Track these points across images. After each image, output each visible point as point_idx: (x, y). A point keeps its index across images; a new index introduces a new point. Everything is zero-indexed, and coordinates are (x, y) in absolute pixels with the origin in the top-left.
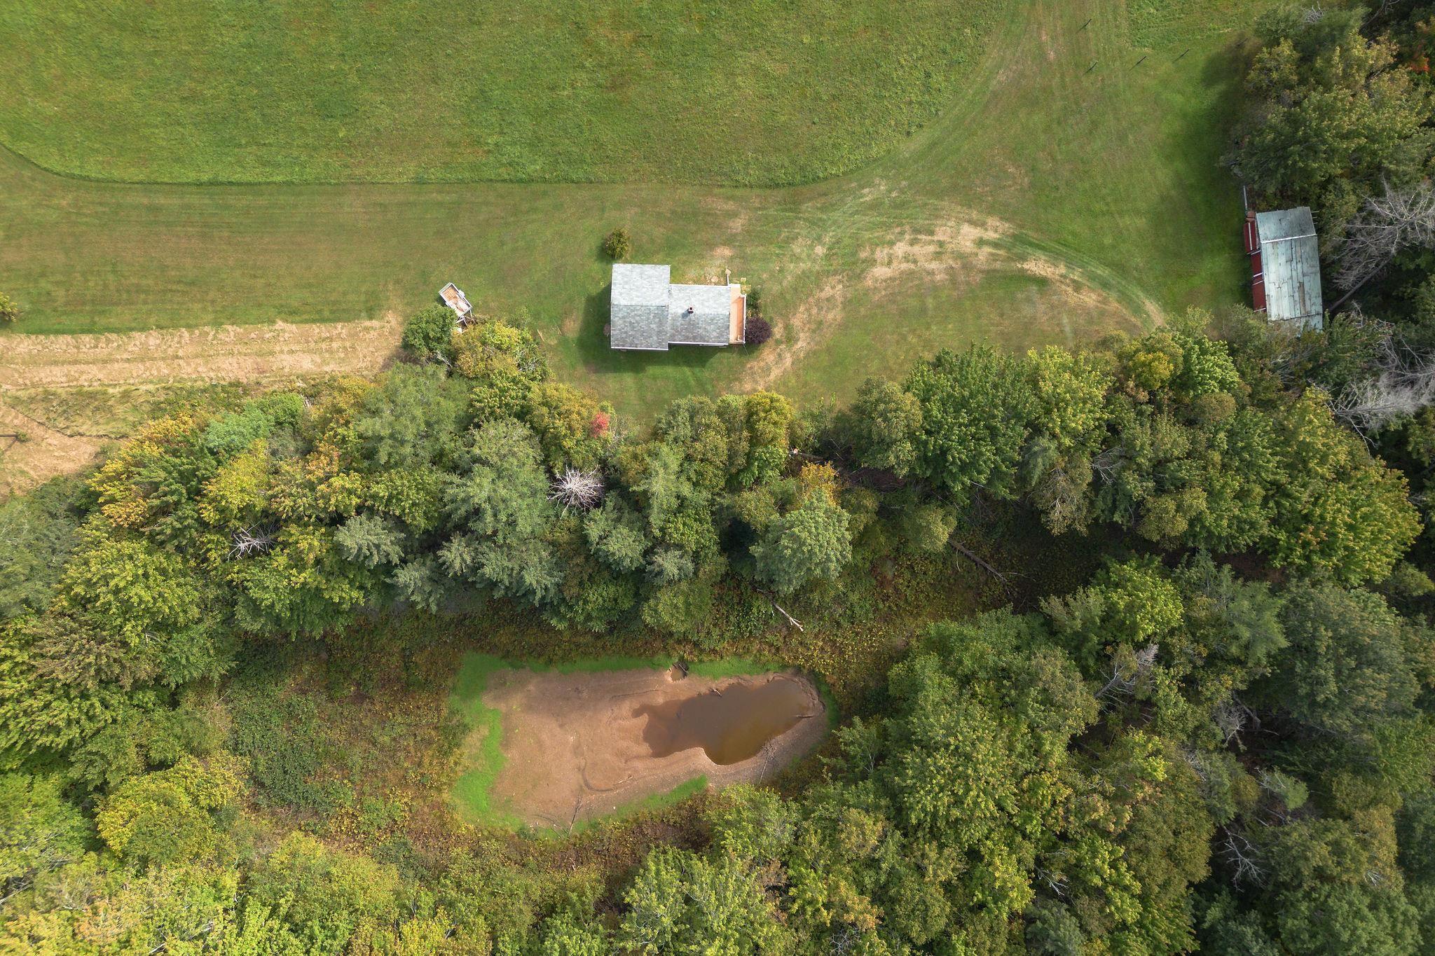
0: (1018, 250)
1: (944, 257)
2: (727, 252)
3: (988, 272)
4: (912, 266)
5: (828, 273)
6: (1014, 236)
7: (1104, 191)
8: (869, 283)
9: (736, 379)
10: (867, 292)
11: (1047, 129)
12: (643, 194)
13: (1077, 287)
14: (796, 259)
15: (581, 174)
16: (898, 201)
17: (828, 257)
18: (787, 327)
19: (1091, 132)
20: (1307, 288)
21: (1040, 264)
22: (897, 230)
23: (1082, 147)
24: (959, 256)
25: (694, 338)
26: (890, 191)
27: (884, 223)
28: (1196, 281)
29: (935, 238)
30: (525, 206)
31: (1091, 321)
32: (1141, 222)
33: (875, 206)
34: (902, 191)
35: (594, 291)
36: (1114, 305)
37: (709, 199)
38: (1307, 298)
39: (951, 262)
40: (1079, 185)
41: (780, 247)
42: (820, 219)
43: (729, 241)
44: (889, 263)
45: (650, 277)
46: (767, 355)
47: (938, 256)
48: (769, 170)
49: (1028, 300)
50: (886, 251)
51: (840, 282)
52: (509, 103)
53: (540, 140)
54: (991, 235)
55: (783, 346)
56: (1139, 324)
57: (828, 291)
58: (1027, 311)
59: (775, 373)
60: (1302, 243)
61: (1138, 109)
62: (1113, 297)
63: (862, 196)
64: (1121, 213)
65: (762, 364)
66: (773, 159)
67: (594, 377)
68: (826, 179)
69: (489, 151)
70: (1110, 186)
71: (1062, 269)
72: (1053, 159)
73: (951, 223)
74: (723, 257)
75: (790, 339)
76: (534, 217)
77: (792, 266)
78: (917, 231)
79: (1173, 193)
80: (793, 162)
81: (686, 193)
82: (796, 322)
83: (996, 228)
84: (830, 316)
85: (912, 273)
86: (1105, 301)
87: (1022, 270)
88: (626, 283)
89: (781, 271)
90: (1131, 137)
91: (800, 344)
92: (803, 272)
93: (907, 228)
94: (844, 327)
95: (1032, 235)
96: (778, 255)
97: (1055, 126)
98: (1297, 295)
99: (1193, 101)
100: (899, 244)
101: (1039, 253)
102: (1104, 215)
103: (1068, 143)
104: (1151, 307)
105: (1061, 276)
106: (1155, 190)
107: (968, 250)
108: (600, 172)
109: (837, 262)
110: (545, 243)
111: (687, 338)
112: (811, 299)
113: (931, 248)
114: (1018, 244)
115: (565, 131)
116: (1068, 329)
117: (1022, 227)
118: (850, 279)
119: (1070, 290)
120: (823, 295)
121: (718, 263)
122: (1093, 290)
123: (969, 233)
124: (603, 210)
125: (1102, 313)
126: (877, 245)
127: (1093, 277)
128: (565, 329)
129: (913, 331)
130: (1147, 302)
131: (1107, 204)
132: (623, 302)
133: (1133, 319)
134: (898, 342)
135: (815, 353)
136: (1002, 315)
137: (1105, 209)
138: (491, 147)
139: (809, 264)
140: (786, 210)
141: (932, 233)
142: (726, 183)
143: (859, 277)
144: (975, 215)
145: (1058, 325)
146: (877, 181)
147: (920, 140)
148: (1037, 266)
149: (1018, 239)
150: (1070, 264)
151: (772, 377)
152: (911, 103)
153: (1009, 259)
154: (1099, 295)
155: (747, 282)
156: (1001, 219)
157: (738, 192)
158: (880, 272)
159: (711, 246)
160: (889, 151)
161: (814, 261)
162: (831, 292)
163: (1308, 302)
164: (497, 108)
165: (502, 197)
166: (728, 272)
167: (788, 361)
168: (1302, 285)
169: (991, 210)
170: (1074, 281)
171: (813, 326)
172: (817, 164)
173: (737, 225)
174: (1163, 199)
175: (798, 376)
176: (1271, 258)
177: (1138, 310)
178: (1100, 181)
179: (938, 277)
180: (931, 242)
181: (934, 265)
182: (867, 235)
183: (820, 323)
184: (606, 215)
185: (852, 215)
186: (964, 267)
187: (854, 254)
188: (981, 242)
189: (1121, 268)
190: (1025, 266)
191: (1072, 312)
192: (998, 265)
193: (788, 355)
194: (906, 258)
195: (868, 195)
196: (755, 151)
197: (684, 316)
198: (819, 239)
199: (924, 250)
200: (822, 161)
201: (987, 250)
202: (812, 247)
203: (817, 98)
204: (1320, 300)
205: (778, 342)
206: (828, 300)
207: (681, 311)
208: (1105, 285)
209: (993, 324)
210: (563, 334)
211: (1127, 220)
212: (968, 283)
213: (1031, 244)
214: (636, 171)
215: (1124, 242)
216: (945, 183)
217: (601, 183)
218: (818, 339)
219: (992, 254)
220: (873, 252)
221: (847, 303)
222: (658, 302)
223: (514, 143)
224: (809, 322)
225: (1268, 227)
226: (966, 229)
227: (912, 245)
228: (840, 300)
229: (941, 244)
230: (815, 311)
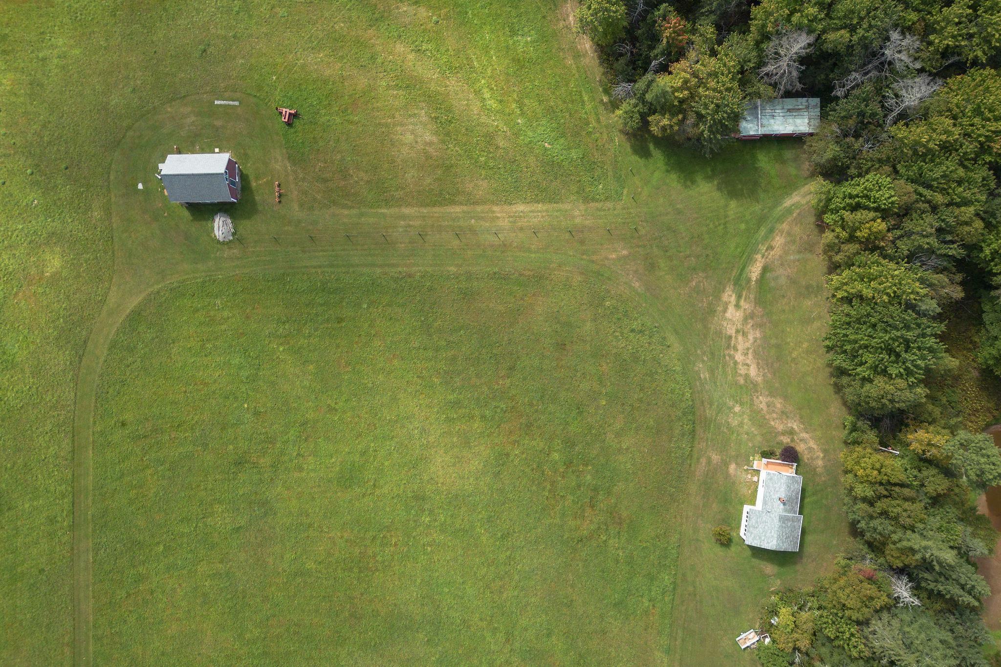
0: (743, 283)
1: (746, 330)
2: (732, 467)
3: (756, 303)
4: (751, 351)
5: (752, 404)
6: (735, 285)
7: (711, 226)
8: (759, 379)
9: (815, 469)
10: (765, 381)
11: (670, 258)
12: (690, 514)
13: (771, 248)
14: (741, 424)
15: (674, 551)
16: (710, 356)
17: (742, 404)
18: (783, 433)
19: (674, 231)
20: (791, 107)
21: (754, 269)
22: (727, 358)
23: (683, 238)
24: (745, 319)
25: (797, 498)
26: (703, 361)
27: (723, 367)
28: (773, 172)
29: (734, 335)
30: (691, 589)
31: (794, 242)
32: (733, 204)
33: (712, 371)
34: (704, 353)
35: (749, 553)
36: (785, 226)
37: (697, 473)
38: (797, 107)
39: (749, 326)
40: (706, 241)
41: (733, 433)
42: (718, 406)
43: (726, 465)
44: (748, 365)
45: (757, 522)
46: (801, 448)
47: (745, 334)
48: (683, 435)
49: (776, 279)
50: (740, 367)
51: (757, 398)
52: (624, 590)
53: (649, 574)
54: (733, 299)
55: (795, 437)
56: (798, 211)
57: (763, 406)
58: (783, 281)
59: (812, 444)
60: (763, 109)
61: (661, 200)
62: (780, 226)
63: (705, 379)
64: (726, 216)
65: (806, 452)
66: (677, 431)
67: (805, 560)
68: (693, 400)
69: (654, 606)
70: (708, 221)
71: (759, 257)
72: (688, 256)
73: (725, 324)
74: (736, 469)
75: (791, 432)
76: (698, 583)
77: (745, 427)
78: (729, 347)
79: (715, 182)
80: (679, 419)
81: (693, 488)
82: (780, 427)
83: (729, 296)
84: (779, 406)
85: (754, 351)
86: (782, 232)
87: (756, 281)
88: (760, 538)
89: (747, 434)
90: (678, 206)
91: (795, 427)
92: (750, 420)
93: (727, 352)
94: (786, 398)
95: (735, 273)
96: (738, 435)
97: (668, 254)
98: (794, 114)
99: (658, 165)
100: (736, 358)
101: (747, 270)
102: (726, 227)
103: (679, 246)
104: (788, 202)
105: (763, 257)
106: (714, 194)
107: (742, 314)
108: (674, 538)
109: (746, 398)
110: (715, 579)
111: (797, 503)
112: (767, 417)
113: (740, 338)
114: (741, 283)
115: (645, 557)
116: (797, 257)
117: (729, 279)
118: (757, 392)
119: (772, 253)
120: (765, 409)
121: (739, 473)
122: (773, 239)
123: (732, 313)
124: (697, 540)
125: (789, 234)
126: (737, 372)
127: (766, 238)
128: (771, 574)
129: (791, 353)
130: (785, 205)
131: (720, 225)
132: (774, 542)
133: (795, 215)
134: (796, 364)
135: (801, 418)
136: (784, 296)
137: (722, 227)
138: (651, 604)
139: (745, 416)
140: (710, 427)
141: (730, 337)
142: (689, 462)
143: (755, 385)
144: (720, 309)
145: (794, 262)
146: (697, 369)
147: (672, 339)
148: (755, 271)
149: (737, 282)
150: (756, 251)
151: (815, 447)
152: (649, 343)
153: (749, 289)
154: (777, 235)
155: (753, 456)
156: (723, 292)
157: (695, 456)
158: (753, 371)
159: (727, 476)
160: (679, 360)
161: (743, 413)
162: (764, 403)
163: (800, 107)
164: (626, 597)
165: (683, 601)
166: (746, 467)
167: (804, 435)
168: (789, 110)
169: (718, 298)
170: (767, 250)
171: (784, 417)
172: (683, 405)
173: (715, 458)
174: (719, 189)
175: (815, 430)
176: (770, 128)
177: (789, 211)
178: (705, 229)
179: (758, 335)
180: (736, 338)
181: (751, 337)
182: (730, 377)
183: (783, 412)
184: (701, 539)
185: (716, 386)
186: (752, 318)
187: (741, 387)
188: (737, 306)
189: (762, 220)
190: (754, 279)
191: (786, 253)
192: (752, 296)
193: (801, 435)
194: (746, 354)
195: (705, 375)
196: (670, 441)
197: (784, 504)
198: (730, 409)
199: (742, 344)
200: (681, 401)
201: (742, 303)
202: (735, 413)
203: (640, 400)
204: (800, 100)
205: (793, 440)
206: (768, 406)
207: (782, 506)
208: (771, 230)
209: (789, 303)
210: (774, 575)
211: (731, 213)
212: (762, 316)
213: (741, 274)
214: (675, 517)
215: (745, 216)
216: (699, 326)
217: (680, 539)
218: (792, 415)
219: (745, 299)
220: (741, 375)
221: (772, 394)
222: (776, 520)
223: (650, 591)
224: (781, 419)
225: (750, 128)
226: (728, 315)
227: (737, 350)
228: (769, 399)
229: (737, 331)
230: (774, 415)
